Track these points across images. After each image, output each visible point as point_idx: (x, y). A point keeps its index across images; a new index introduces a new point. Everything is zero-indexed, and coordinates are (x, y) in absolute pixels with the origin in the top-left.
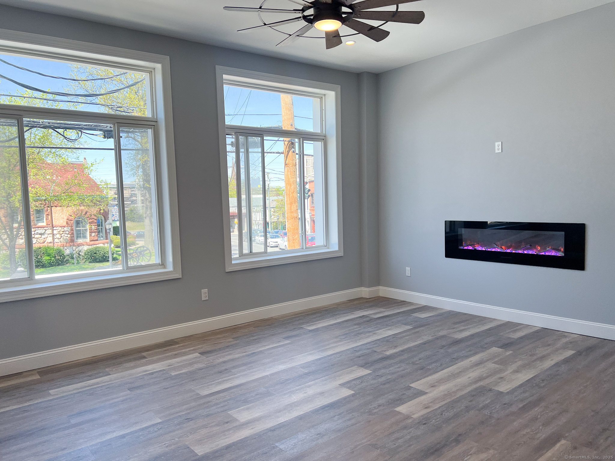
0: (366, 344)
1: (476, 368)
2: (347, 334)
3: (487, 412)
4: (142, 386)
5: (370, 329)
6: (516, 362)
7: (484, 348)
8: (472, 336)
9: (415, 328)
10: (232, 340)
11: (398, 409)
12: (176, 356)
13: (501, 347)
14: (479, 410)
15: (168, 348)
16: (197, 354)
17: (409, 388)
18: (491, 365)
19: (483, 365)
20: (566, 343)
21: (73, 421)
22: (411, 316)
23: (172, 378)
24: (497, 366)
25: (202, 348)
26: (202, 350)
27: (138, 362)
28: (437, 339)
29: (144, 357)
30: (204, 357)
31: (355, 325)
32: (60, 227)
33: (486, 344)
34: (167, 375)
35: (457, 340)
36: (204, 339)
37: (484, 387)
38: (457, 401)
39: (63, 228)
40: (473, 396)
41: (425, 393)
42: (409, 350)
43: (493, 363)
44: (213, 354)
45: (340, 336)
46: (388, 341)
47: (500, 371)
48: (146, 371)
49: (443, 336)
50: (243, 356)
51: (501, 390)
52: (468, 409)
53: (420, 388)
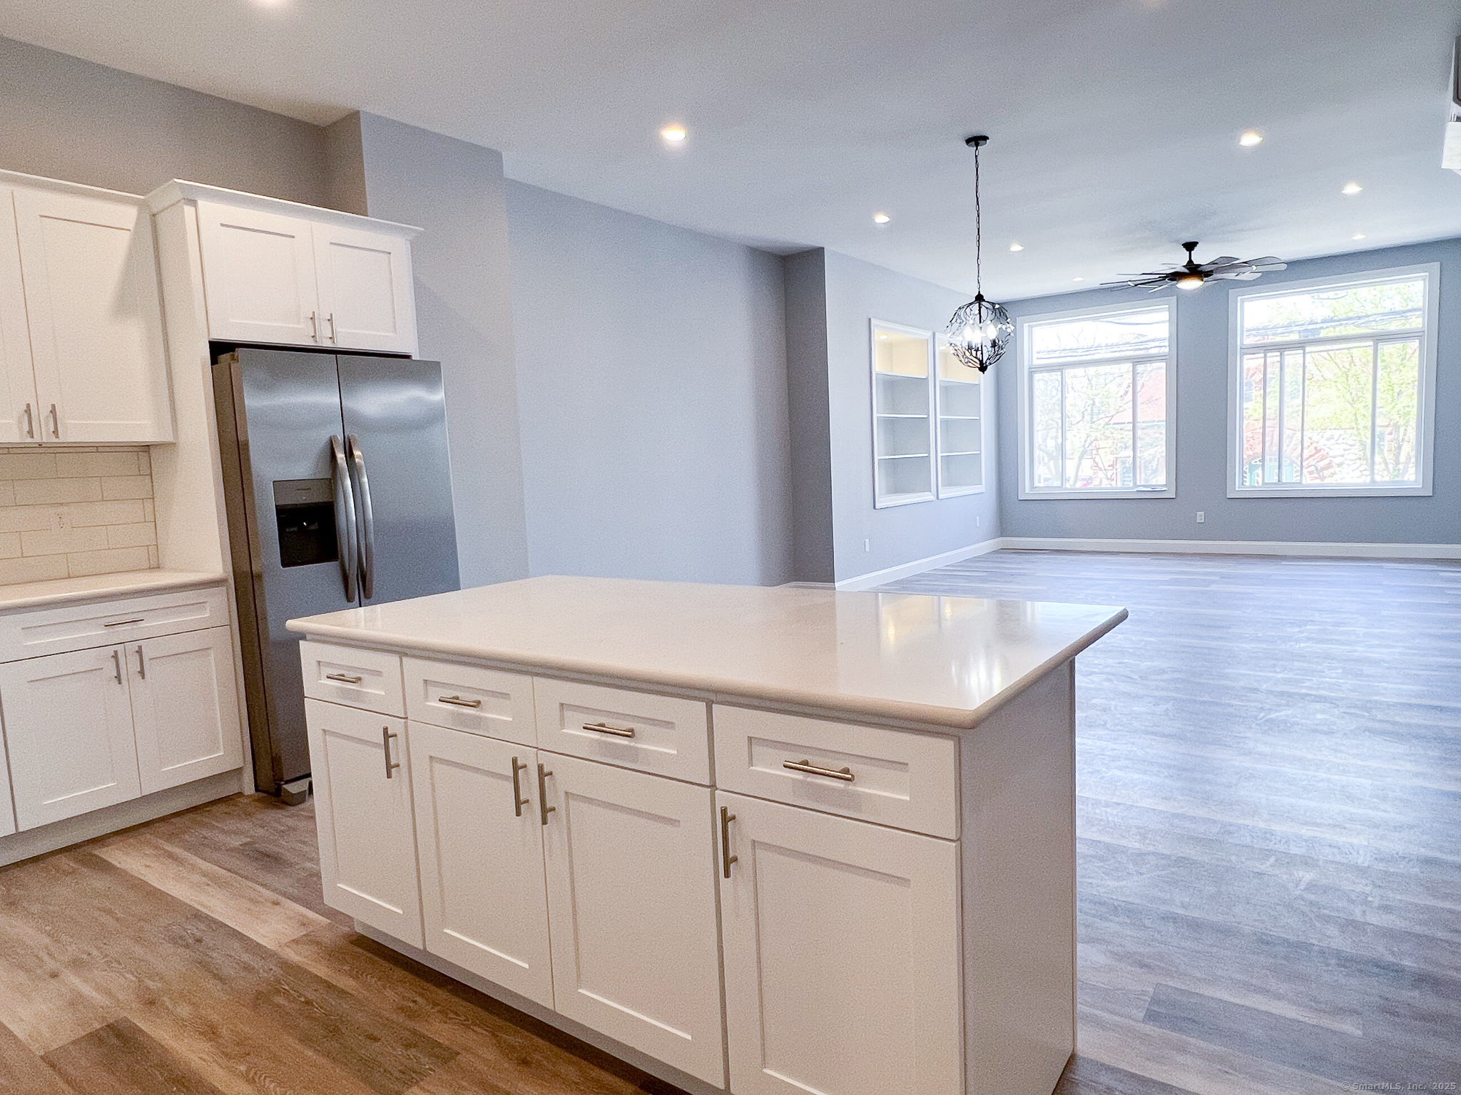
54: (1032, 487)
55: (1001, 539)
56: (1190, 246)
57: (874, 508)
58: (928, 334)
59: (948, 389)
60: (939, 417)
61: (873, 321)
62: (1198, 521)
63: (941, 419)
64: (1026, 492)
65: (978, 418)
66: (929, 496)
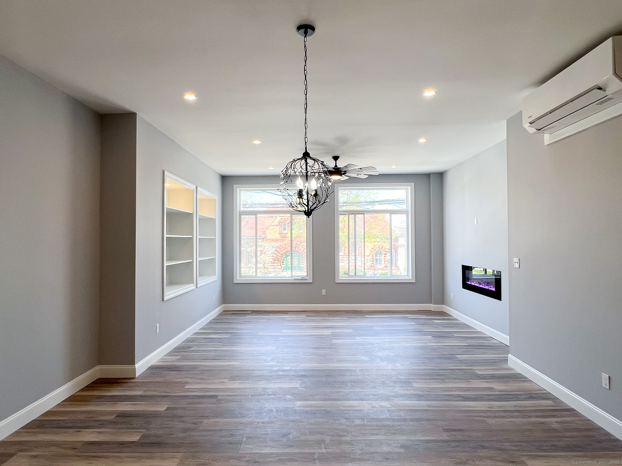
54: (240, 276)
55: (223, 305)
56: (336, 158)
57: (163, 300)
58: (194, 187)
59: (202, 220)
60: (198, 237)
61: (166, 173)
62: (323, 294)
63: (199, 238)
64: (238, 279)
65: (215, 238)
66: (192, 287)
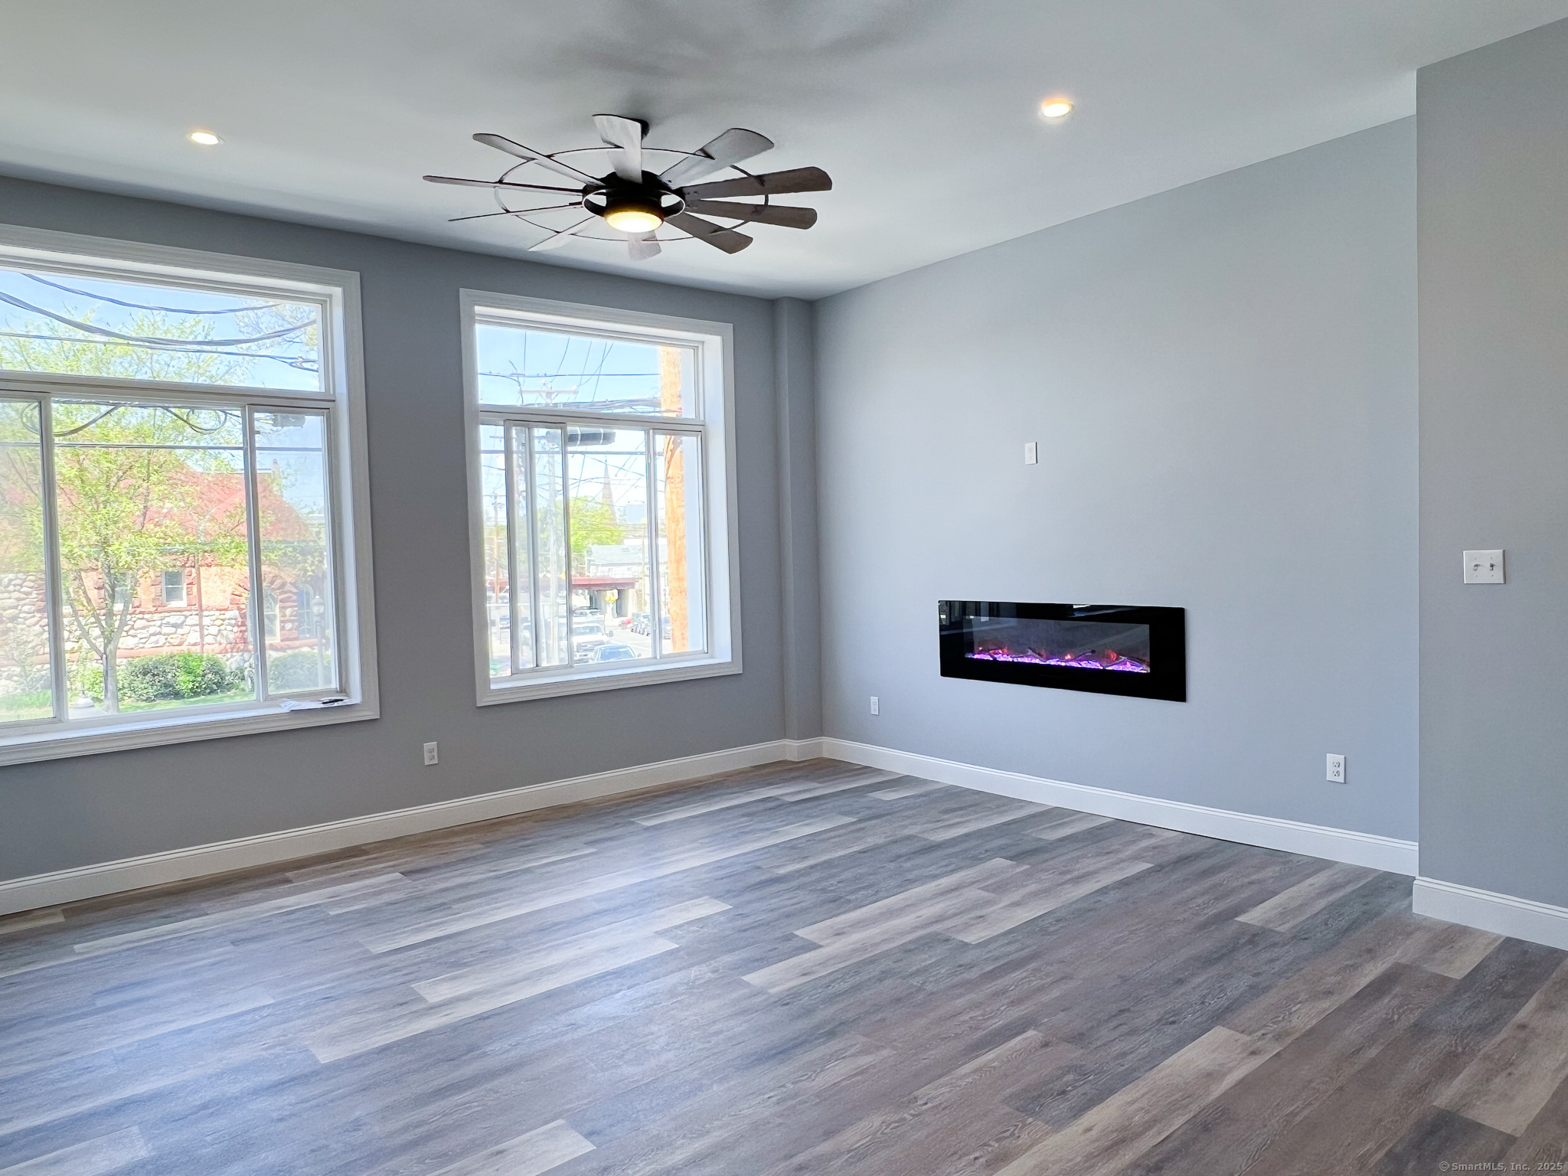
0: (749, 853)
1: (943, 898)
2: (717, 834)
3: (916, 981)
4: (263, 936)
5: (770, 825)
6: (1027, 885)
7: (977, 860)
8: (967, 836)
9: (860, 821)
10: (480, 846)
11: (746, 978)
12: (353, 877)
13: (1011, 858)
14: (904, 978)
15: (342, 862)
16: (398, 875)
17: (790, 937)
18: (974, 894)
19: (957, 893)
20: (1146, 849)
21: (100, 1003)
22: (866, 797)
23: (328, 920)
24: (985, 894)
25: (412, 862)
26: (408, 867)
27: (272, 890)
28: (895, 842)
29: (288, 881)
30: (407, 881)
31: (743, 816)
32: (217, 610)
33: (986, 851)
34: (322, 915)
35: (934, 844)
36: (423, 845)
37: (938, 934)
38: (872, 961)
39: (222, 612)
40: (906, 951)
41: (817, 947)
42: (828, 864)
43: (979, 889)
44: (428, 875)
45: (701, 838)
46: (793, 848)
47: (988, 903)
48: (281, 908)
49: (909, 838)
50: (489, 878)
51: (967, 940)
52: (884, 975)
53: (810, 937)
62: (427, 763)
